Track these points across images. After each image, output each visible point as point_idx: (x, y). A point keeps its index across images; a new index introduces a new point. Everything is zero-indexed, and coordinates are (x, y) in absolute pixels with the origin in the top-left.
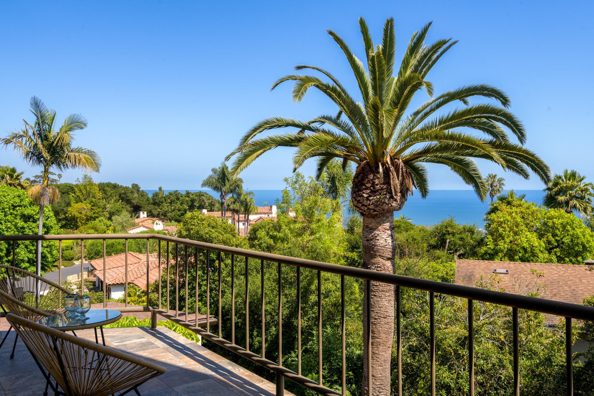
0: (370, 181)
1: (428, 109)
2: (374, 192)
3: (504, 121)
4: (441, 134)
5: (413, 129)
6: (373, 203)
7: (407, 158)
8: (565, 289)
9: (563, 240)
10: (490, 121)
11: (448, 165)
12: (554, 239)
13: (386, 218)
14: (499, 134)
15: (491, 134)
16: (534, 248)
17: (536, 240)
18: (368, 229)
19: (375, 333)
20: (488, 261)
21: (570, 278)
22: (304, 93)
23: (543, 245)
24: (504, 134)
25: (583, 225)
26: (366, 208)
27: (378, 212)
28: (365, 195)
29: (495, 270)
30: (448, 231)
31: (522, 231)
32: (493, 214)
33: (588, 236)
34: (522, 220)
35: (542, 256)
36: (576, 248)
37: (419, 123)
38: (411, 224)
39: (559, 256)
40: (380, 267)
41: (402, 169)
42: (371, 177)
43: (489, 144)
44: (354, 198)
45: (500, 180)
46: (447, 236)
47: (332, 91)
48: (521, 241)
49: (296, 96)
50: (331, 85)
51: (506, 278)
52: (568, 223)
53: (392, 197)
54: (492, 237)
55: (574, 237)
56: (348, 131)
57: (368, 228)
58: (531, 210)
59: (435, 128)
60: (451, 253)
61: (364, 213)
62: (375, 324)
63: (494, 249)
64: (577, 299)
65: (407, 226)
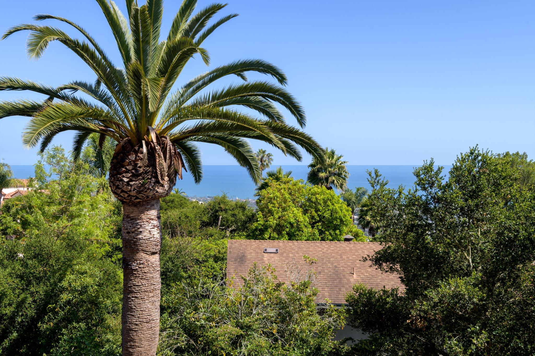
0: (132, 163)
1: (200, 83)
2: (136, 175)
3: (282, 101)
4: (215, 110)
5: (183, 104)
6: (134, 189)
7: (176, 136)
8: (328, 266)
9: (324, 215)
10: (267, 100)
11: (222, 146)
12: (316, 214)
13: (151, 206)
14: (274, 115)
15: (267, 115)
16: (299, 223)
17: (301, 215)
18: (129, 219)
19: (135, 342)
20: (259, 241)
21: (333, 255)
22: (44, 48)
23: (308, 220)
24: (279, 115)
25: (341, 200)
26: (126, 195)
27: (141, 199)
28: (126, 180)
29: (266, 250)
30: (221, 208)
31: (289, 206)
32: (264, 191)
33: (344, 211)
34: (290, 196)
35: (306, 231)
36: (335, 222)
37: (190, 98)
38: (185, 199)
39: (321, 230)
40: (143, 264)
41: (170, 150)
42: (133, 157)
43: (265, 125)
44: (112, 182)
45: (269, 155)
46: (220, 213)
47: (82, 50)
48: (288, 216)
49: (32, 51)
50: (81, 42)
51: (276, 257)
52: (328, 199)
53: (157, 182)
54: (262, 212)
55: (333, 212)
56: (106, 101)
57: (130, 217)
58: (298, 186)
59: (208, 103)
60: (223, 230)
61: (125, 200)
62: (135, 331)
63: (264, 224)
64: (339, 276)
65: (181, 200)
